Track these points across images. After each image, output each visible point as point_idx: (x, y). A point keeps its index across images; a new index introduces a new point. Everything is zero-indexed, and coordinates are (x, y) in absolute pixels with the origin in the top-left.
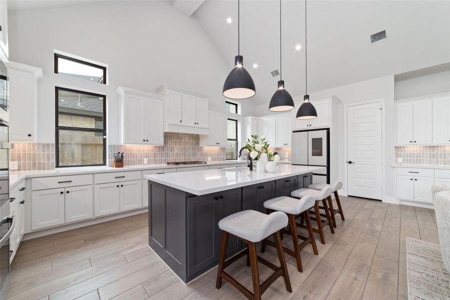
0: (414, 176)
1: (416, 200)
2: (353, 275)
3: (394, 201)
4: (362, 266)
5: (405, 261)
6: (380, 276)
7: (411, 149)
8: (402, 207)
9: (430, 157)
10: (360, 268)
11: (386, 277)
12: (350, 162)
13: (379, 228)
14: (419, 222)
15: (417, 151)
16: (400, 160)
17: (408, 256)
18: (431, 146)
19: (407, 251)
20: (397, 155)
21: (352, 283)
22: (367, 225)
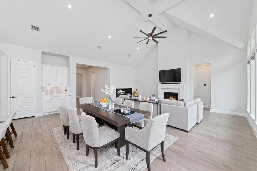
0: (50, 101)
1: (51, 111)
2: (38, 159)
3: (41, 114)
4: (40, 153)
5: (55, 139)
6: (49, 150)
7: (48, 88)
8: (45, 116)
9: (55, 91)
10: (39, 154)
11: (51, 150)
12: (13, 97)
13: (39, 131)
14: (54, 120)
15: (50, 89)
16: (43, 93)
17: (56, 136)
18: (55, 87)
19: (55, 134)
20: (42, 91)
21: (39, 163)
22: (33, 132)
